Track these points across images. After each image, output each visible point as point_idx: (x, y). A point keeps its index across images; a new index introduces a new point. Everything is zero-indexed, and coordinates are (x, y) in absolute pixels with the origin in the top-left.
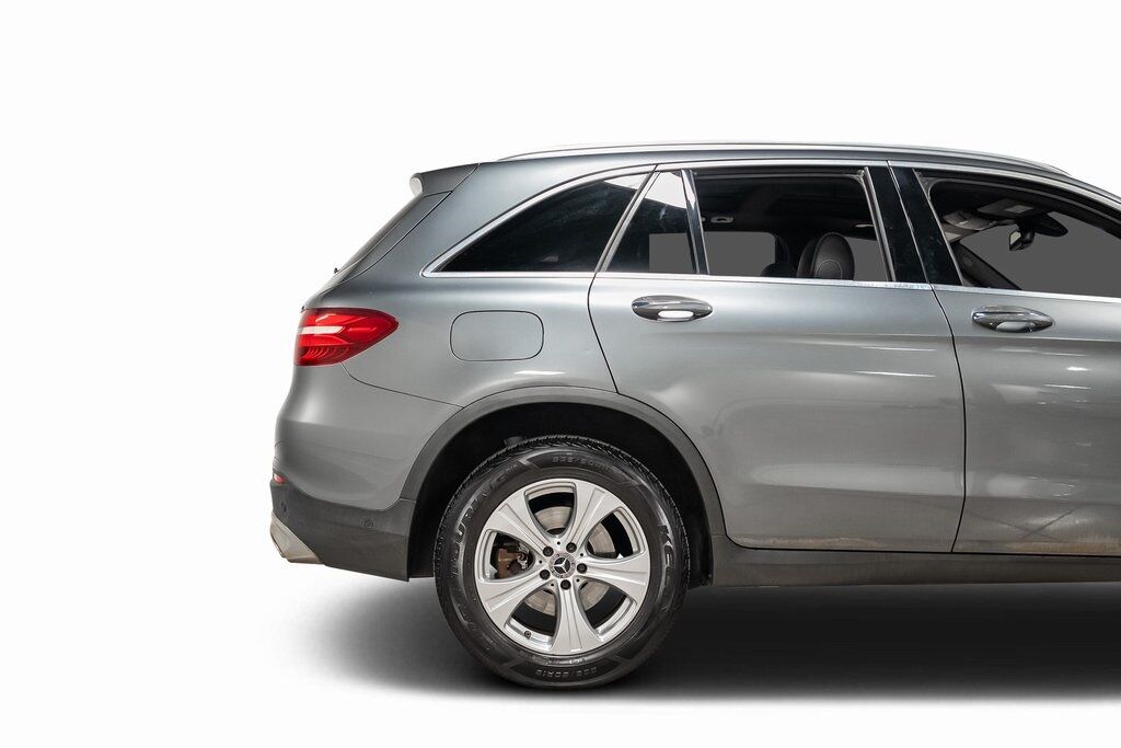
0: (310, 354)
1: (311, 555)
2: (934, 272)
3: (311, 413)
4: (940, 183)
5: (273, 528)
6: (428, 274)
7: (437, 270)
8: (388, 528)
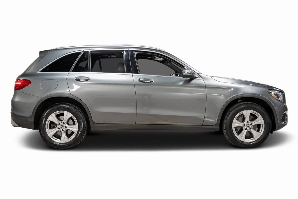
0: (17, 88)
1: (18, 125)
2: (133, 71)
3: (17, 99)
4: (138, 53)
5: (11, 121)
6: (38, 72)
7: (40, 72)
8: (30, 120)
